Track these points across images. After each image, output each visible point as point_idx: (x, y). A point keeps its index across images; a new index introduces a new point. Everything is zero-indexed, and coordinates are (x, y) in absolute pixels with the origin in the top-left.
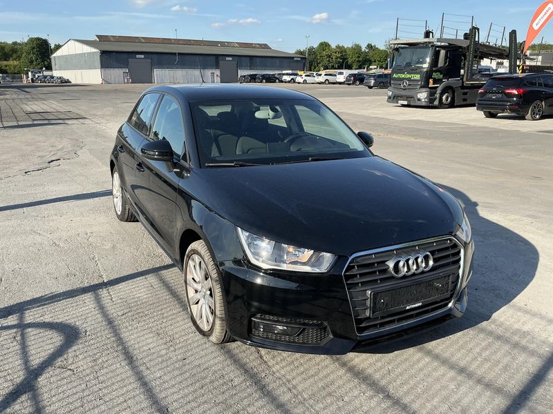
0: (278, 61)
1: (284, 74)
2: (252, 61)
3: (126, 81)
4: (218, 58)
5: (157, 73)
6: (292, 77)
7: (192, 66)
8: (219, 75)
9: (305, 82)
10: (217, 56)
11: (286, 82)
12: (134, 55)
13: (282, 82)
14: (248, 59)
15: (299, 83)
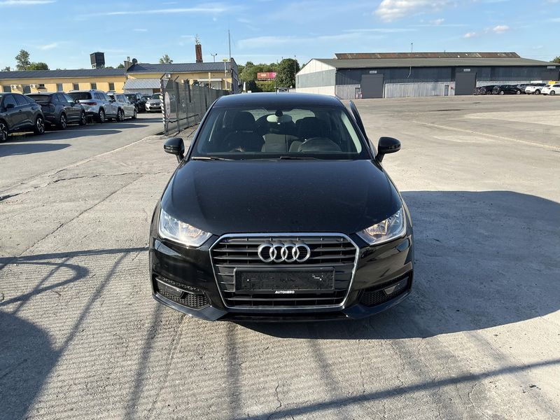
0: (525, 70)
1: (527, 85)
2: (494, 71)
3: (357, 96)
4: (454, 70)
5: (388, 88)
6: (537, 88)
7: (425, 79)
8: (454, 87)
9: (553, 93)
10: (453, 68)
11: (529, 94)
12: (367, 71)
13: (525, 93)
14: (490, 69)
15: (545, 94)
